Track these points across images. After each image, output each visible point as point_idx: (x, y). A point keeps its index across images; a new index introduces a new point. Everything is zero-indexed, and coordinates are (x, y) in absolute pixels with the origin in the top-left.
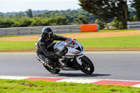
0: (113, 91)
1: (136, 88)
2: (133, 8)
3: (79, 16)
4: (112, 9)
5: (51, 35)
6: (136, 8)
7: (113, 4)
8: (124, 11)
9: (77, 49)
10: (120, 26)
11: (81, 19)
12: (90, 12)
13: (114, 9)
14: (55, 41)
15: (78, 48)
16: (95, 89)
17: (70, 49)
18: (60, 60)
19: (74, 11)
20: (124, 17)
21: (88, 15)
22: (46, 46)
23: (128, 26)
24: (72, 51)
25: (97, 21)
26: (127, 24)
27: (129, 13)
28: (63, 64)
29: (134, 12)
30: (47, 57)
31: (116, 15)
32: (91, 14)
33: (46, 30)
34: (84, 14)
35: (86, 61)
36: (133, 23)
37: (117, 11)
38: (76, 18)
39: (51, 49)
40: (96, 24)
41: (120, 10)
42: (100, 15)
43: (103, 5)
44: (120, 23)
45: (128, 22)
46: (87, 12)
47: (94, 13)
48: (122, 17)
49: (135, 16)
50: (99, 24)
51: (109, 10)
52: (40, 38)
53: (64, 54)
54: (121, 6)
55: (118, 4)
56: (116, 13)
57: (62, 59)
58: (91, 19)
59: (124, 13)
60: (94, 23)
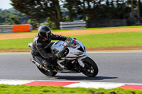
0: (46, 91)
1: (68, 88)
2: (66, 9)
3: (12, 16)
4: (44, 9)
5: (49, 34)
6: (68, 9)
7: (46, 4)
8: (56, 11)
9: (78, 49)
10: (53, 27)
11: (13, 19)
12: (22, 12)
13: (47, 9)
14: (52, 41)
15: (80, 49)
16: (27, 90)
17: (71, 50)
18: (59, 62)
19: (5, 10)
20: (57, 18)
21: (20, 15)
22: (43, 46)
23: (61, 26)
24: (73, 52)
25: (29, 21)
26: (59, 25)
27: (61, 13)
28: (63, 67)
29: (66, 13)
30: (44, 59)
31: (49, 16)
32: (23, 14)
33: (43, 29)
34: (16, 13)
35: (90, 63)
36: (66, 23)
37: (50, 12)
38: (8, 17)
39: (49, 50)
40: (29, 24)
41: (53, 10)
42: (33, 15)
43: (36, 5)
44: (53, 23)
45: (61, 23)
46: (19, 12)
47: (26, 13)
48: (55, 17)
49: (67, 17)
50: (32, 24)
51: (42, 10)
52: (37, 39)
53: (65, 56)
54: (54, 7)
55: (51, 4)
56: (49, 13)
57: (61, 61)
58: (24, 19)
59: (56, 14)
60: (26, 23)
